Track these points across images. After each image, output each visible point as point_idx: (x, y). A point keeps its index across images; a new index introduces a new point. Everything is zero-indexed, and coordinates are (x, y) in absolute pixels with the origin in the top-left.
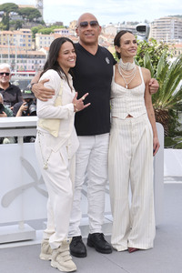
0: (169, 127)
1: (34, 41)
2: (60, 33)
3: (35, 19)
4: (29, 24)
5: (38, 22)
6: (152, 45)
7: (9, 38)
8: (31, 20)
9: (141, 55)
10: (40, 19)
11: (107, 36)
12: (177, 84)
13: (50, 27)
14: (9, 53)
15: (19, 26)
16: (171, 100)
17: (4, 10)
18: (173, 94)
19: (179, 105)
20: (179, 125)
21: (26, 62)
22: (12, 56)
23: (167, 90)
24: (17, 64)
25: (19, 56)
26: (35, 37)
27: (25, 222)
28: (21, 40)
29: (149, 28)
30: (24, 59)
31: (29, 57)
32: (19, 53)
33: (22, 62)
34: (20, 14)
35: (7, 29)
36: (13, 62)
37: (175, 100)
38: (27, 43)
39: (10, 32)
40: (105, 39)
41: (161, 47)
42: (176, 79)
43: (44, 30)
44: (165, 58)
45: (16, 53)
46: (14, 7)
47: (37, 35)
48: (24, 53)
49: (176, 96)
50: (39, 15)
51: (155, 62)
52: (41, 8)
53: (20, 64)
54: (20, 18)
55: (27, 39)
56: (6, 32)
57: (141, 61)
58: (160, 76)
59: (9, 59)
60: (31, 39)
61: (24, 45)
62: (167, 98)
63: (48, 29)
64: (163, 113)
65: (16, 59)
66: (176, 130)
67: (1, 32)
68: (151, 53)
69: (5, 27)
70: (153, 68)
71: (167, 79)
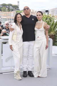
0: (54, 40)
3: (17, 9)
4: (15, 10)
5: (18, 9)
6: (50, 16)
7: (9, 14)
8: (16, 9)
10: (18, 8)
13: (21, 11)
14: (9, 18)
15: (12, 10)
17: (8, 6)
18: (56, 30)
22: (10, 19)
23: (54, 29)
27: (12, 66)
28: (13, 15)
29: (49, 11)
32: (12, 18)
34: (13, 7)
35: (9, 11)
36: (11, 21)
37: (56, 32)
39: (10, 12)
41: (52, 17)
44: (54, 20)
46: (11, 5)
50: (18, 7)
51: (51, 21)
52: (19, 5)
54: (12, 8)
56: (9, 12)
57: (46, 20)
58: (52, 25)
59: (9, 20)
64: (52, 36)
65: (11, 20)
66: (56, 41)
67: (7, 12)
68: (50, 18)
69: (8, 11)
70: (50, 23)
71: (54, 26)
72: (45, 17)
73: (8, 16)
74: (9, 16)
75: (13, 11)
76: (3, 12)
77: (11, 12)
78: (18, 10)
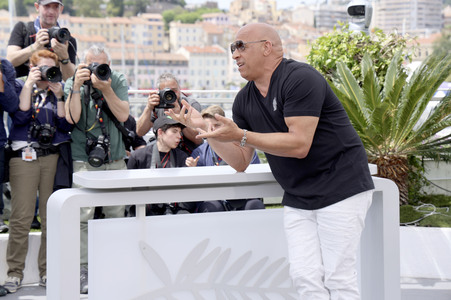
0: (409, 187)
1: (167, 35)
2: (214, 22)
4: (158, 6)
5: (174, 2)
6: (376, 39)
7: (122, 30)
9: (356, 58)
11: (296, 26)
12: (422, 108)
13: (195, 10)
14: (123, 58)
15: (141, 9)
16: (411, 138)
19: (426, 147)
20: (427, 183)
21: (153, 72)
22: (129, 63)
23: (404, 121)
24: (137, 77)
25: (141, 63)
26: (168, 28)
28: (145, 34)
29: (371, 10)
30: (150, 68)
31: (159, 64)
32: (141, 57)
33: (146, 72)
35: (120, 14)
37: (419, 138)
38: (155, 39)
39: (124, 20)
40: (293, 31)
41: (392, 44)
42: (420, 100)
43: (184, 15)
44: (400, 62)
45: (136, 56)
47: (172, 24)
48: (150, 57)
49: (421, 131)
51: (381, 71)
53: (143, 77)
55: (155, 31)
56: (118, 20)
57: (356, 68)
58: (392, 95)
60: (162, 32)
61: (150, 43)
62: (404, 135)
63: (192, 15)
64: (396, 161)
65: (136, 68)
66: (421, 192)
67: (110, 20)
68: (375, 54)
69: (116, 10)
70: (378, 81)
71: (404, 100)
72: (344, 46)
73: (111, 44)
74: (123, 44)
75: (143, 10)
76: (81, 19)
77: (135, 20)
78: (178, 7)
